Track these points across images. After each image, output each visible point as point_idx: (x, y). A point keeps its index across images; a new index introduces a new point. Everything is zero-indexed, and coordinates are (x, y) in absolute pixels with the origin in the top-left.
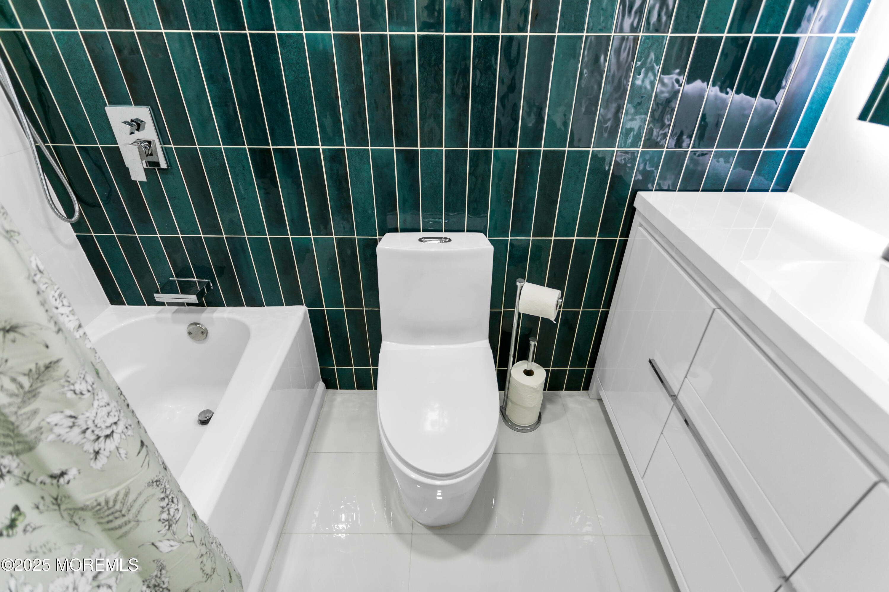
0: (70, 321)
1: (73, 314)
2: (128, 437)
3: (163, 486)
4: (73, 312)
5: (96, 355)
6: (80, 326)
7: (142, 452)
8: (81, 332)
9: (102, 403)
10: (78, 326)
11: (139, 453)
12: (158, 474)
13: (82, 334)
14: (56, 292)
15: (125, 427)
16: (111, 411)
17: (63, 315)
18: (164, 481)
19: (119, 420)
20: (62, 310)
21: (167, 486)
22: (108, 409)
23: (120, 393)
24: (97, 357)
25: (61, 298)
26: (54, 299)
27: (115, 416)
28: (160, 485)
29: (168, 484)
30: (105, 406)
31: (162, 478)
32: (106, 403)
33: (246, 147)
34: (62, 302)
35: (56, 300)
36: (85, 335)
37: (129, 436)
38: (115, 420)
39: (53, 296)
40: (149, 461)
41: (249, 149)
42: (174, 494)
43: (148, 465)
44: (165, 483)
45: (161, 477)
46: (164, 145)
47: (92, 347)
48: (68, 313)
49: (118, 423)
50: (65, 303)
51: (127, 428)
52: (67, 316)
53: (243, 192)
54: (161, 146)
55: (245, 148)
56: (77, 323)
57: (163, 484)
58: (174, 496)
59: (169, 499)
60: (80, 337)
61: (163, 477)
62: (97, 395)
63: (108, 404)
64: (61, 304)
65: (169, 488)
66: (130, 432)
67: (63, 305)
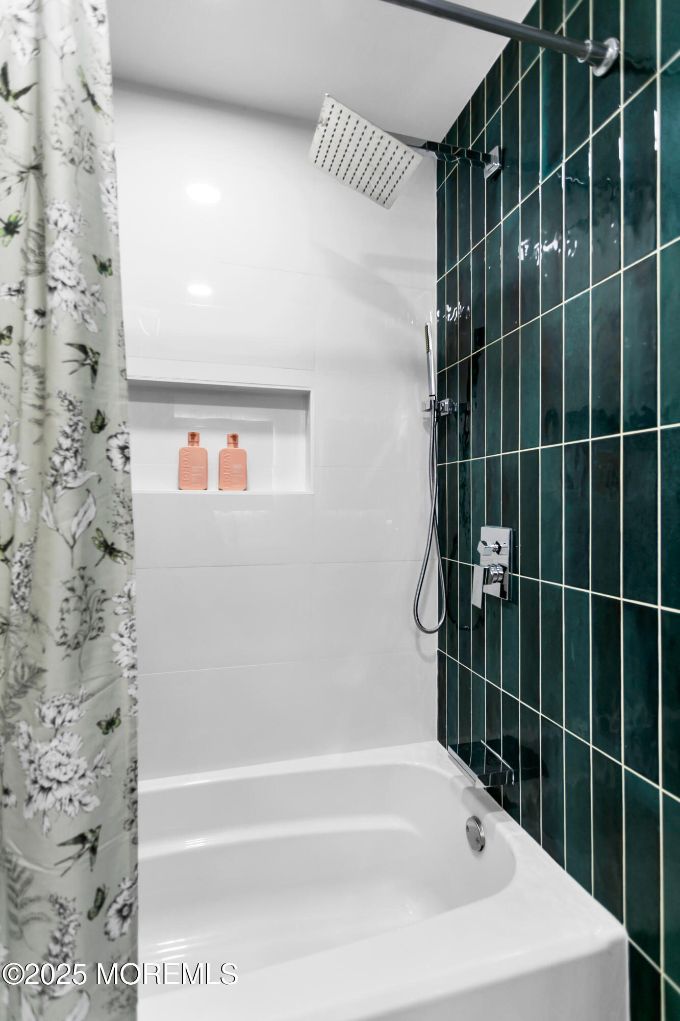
0: (128, 656)
1: (134, 651)
2: (62, 812)
3: (66, 922)
4: (134, 649)
5: (134, 707)
6: (133, 667)
7: (67, 848)
8: (132, 673)
9: (62, 749)
10: (130, 665)
11: (63, 844)
12: (70, 898)
13: (131, 676)
14: (130, 621)
15: (68, 797)
16: (66, 765)
17: (124, 647)
18: (72, 918)
19: (66, 782)
20: (125, 640)
21: (71, 930)
22: (64, 760)
23: (134, 767)
24: (133, 711)
25: (131, 630)
26: (125, 627)
27: (65, 774)
28: (62, 916)
29: (74, 929)
30: (63, 754)
31: (72, 910)
32: (67, 751)
33: (590, 592)
34: (130, 633)
35: (126, 628)
36: (134, 679)
37: (66, 812)
38: (63, 778)
39: (126, 624)
40: (69, 868)
41: (593, 595)
42: (73, 954)
43: (66, 872)
44: (71, 921)
45: (71, 906)
46: (514, 573)
47: (134, 696)
48: (129, 647)
49: (64, 785)
50: (133, 636)
51: (71, 800)
52: (128, 650)
53: (573, 657)
54: (510, 573)
55: (588, 594)
56: (132, 662)
57: (68, 920)
58: (71, 954)
59: (61, 951)
60: (128, 677)
61: (74, 910)
62: (62, 734)
63: (69, 756)
64: (128, 635)
65: (72, 936)
66: (70, 809)
67: (129, 637)
